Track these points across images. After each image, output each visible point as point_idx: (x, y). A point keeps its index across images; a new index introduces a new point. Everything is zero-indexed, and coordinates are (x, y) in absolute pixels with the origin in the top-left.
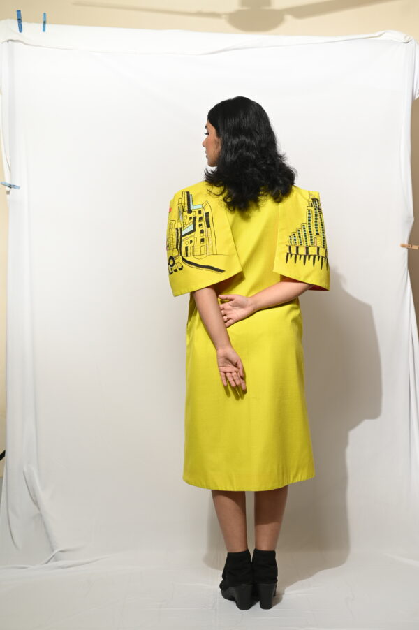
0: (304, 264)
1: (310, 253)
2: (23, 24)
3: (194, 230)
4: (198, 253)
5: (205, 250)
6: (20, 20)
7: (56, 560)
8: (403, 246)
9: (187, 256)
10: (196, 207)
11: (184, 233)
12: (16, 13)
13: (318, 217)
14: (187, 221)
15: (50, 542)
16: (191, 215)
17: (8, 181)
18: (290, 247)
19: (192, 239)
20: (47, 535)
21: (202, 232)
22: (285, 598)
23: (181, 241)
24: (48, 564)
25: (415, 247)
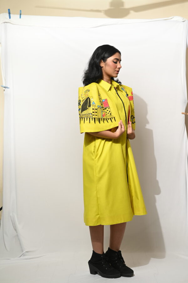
2: (11, 15)
6: (9, 13)
7: (24, 256)
8: (183, 113)
12: (8, 10)
15: (21, 248)
17: (4, 85)
20: (20, 244)
24: (21, 257)
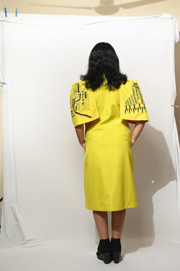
0: (134, 112)
1: (136, 107)
2: (7, 14)
3: (80, 99)
4: (81, 109)
5: (84, 107)
6: (6, 12)
7: (26, 244)
8: (172, 106)
9: (76, 110)
10: (81, 90)
11: (75, 101)
12: (4, 9)
13: (138, 91)
14: (77, 95)
15: (23, 236)
16: (79, 93)
17: (2, 81)
18: (126, 107)
19: (79, 103)
20: (22, 233)
21: (83, 100)
22: (124, 258)
23: (74, 104)
24: (22, 246)
25: (177, 106)
